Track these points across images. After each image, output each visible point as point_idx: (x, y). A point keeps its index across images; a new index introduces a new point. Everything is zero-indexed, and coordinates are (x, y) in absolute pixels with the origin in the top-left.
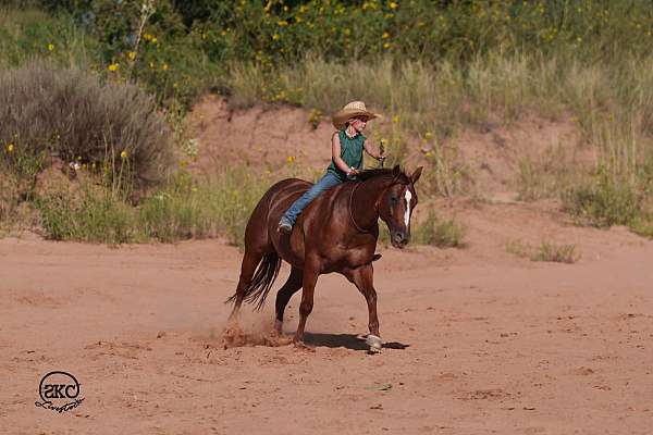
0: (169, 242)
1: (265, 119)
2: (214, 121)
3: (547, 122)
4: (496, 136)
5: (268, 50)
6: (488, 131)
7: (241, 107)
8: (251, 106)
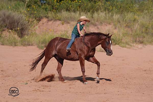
0: (25, 46)
1: (54, 23)
2: (45, 23)
3: (108, 24)
4: (97, 27)
5: (56, 9)
6: (96, 26)
7: (50, 20)
8: (52, 20)
